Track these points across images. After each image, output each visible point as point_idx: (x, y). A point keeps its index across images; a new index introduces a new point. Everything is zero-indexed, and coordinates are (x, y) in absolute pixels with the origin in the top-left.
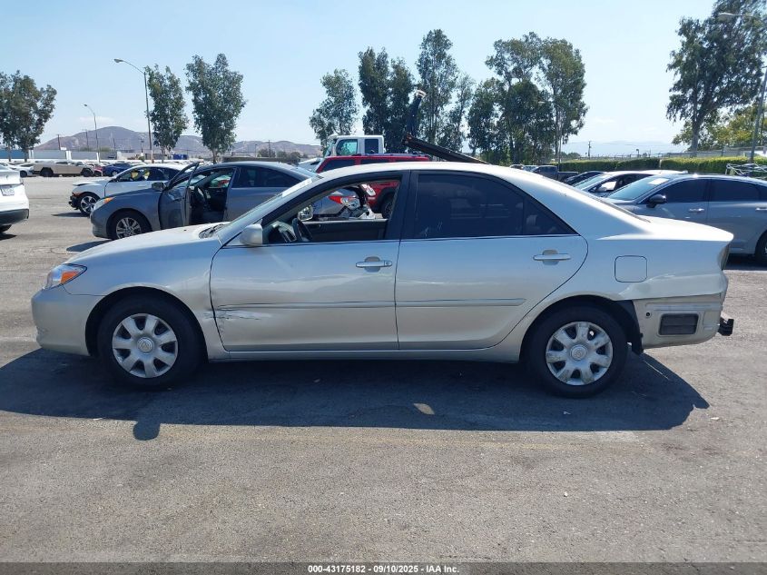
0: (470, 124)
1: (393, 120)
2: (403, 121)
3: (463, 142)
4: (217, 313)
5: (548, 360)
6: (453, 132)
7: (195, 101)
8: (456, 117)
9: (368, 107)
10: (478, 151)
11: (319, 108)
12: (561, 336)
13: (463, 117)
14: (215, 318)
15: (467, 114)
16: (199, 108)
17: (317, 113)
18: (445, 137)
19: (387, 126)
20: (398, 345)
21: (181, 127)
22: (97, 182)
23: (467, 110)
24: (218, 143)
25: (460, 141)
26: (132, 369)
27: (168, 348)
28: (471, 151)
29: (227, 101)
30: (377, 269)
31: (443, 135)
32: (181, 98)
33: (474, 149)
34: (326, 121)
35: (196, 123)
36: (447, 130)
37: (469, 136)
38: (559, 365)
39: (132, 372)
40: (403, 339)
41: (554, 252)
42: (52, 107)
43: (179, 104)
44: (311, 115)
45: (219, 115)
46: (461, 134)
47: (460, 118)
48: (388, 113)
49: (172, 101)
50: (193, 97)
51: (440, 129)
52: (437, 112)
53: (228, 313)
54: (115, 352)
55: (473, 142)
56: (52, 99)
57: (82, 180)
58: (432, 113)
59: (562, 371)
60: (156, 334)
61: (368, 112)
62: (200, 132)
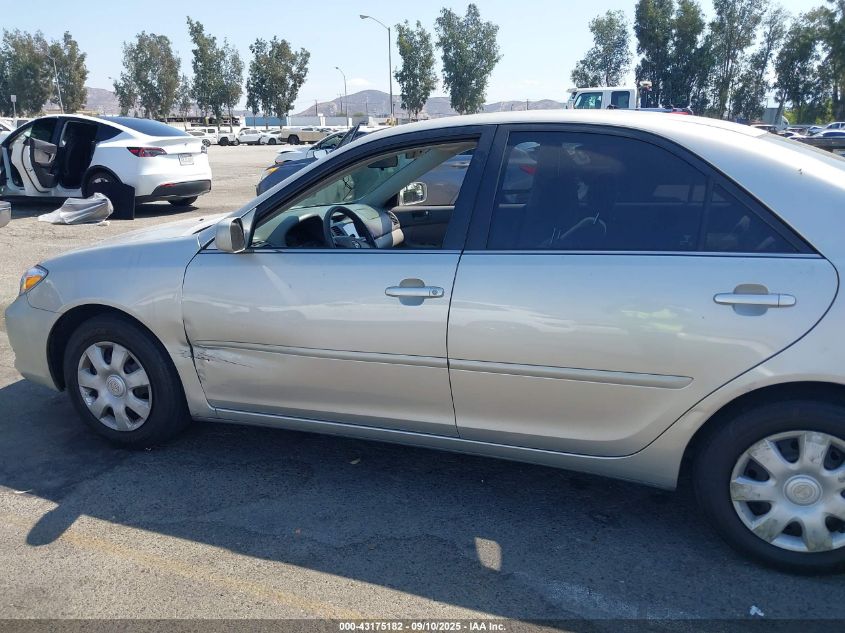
0: (777, 70)
1: (675, 70)
2: (687, 70)
3: (767, 94)
4: (195, 349)
5: (734, 494)
6: (754, 82)
7: (445, 58)
8: (759, 62)
9: (643, 56)
10: (788, 105)
11: (583, 59)
12: (766, 453)
13: (769, 62)
14: (193, 356)
15: (774, 58)
16: (449, 65)
17: (581, 66)
18: (743, 88)
19: (665, 77)
20: (457, 432)
21: (429, 88)
22: (300, 150)
23: (775, 53)
24: (467, 104)
25: (763, 93)
26: (103, 416)
27: (140, 393)
28: (777, 105)
29: (479, 56)
30: (418, 301)
31: (741, 85)
32: (431, 55)
33: (782, 102)
34: (591, 75)
35: (445, 82)
36: (746, 80)
37: (775, 86)
38: (759, 508)
39: (103, 420)
40: (464, 422)
41: (760, 290)
42: (306, 70)
43: (428, 63)
44: (574, 68)
45: (469, 73)
46: (765, 84)
47: (765, 62)
48: (667, 61)
49: (421, 59)
50: (443, 54)
51: (736, 79)
52: (734, 57)
53: (209, 352)
54: (82, 390)
55: (780, 93)
56: (306, 62)
57: (288, 147)
58: (728, 58)
59: (764, 519)
60: (126, 372)
61: (643, 61)
62: (449, 93)
